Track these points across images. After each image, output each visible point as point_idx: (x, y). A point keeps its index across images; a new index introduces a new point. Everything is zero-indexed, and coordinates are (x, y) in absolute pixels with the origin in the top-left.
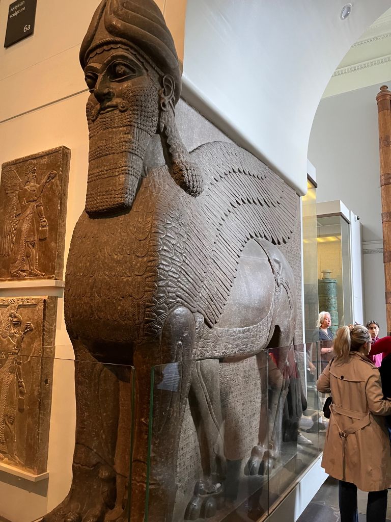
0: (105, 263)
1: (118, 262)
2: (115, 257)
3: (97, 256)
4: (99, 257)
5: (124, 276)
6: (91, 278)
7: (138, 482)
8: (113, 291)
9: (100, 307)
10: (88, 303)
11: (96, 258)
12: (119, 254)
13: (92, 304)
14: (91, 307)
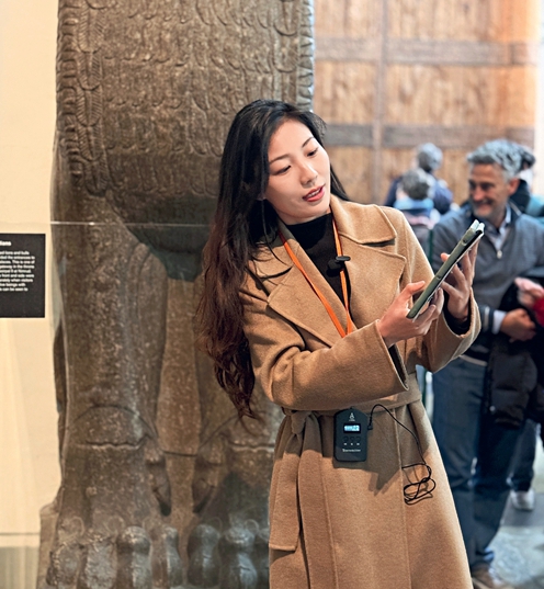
0: (216, 40)
1: (244, 40)
2: (238, 29)
3: (192, 22)
4: (198, 26)
5: (258, 71)
6: (178, 69)
7: (254, 447)
8: (237, 98)
9: (203, 129)
10: (172, 120)
11: (189, 28)
12: (245, 24)
13: (182, 123)
14: (182, 128)
